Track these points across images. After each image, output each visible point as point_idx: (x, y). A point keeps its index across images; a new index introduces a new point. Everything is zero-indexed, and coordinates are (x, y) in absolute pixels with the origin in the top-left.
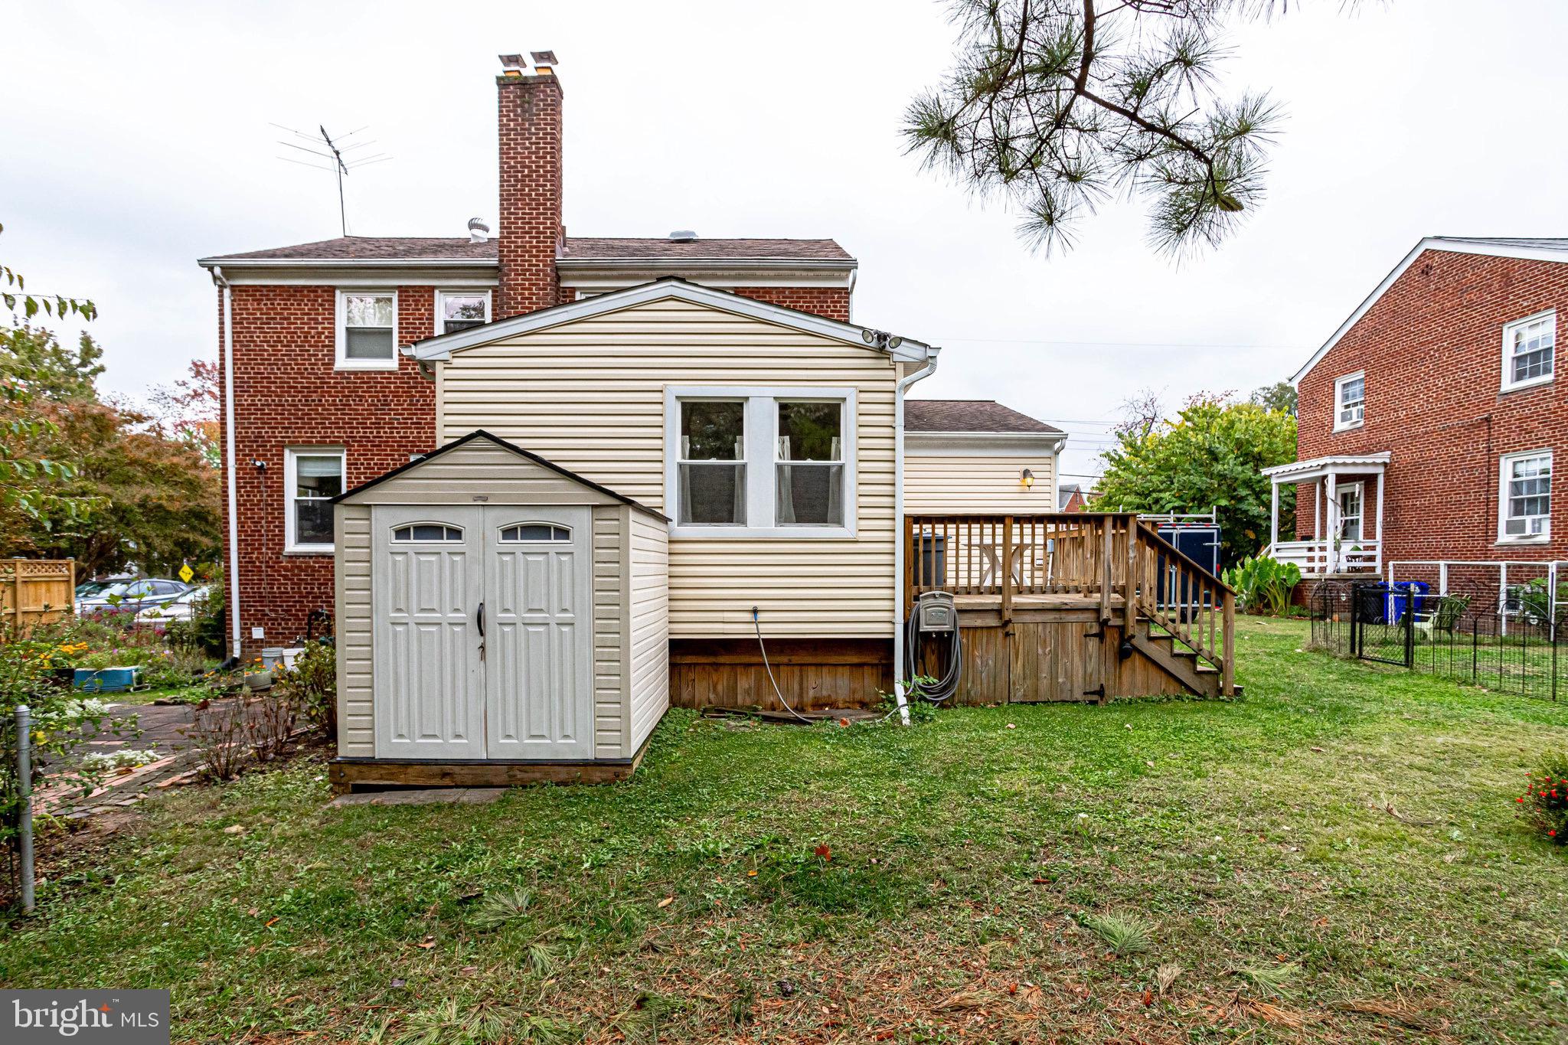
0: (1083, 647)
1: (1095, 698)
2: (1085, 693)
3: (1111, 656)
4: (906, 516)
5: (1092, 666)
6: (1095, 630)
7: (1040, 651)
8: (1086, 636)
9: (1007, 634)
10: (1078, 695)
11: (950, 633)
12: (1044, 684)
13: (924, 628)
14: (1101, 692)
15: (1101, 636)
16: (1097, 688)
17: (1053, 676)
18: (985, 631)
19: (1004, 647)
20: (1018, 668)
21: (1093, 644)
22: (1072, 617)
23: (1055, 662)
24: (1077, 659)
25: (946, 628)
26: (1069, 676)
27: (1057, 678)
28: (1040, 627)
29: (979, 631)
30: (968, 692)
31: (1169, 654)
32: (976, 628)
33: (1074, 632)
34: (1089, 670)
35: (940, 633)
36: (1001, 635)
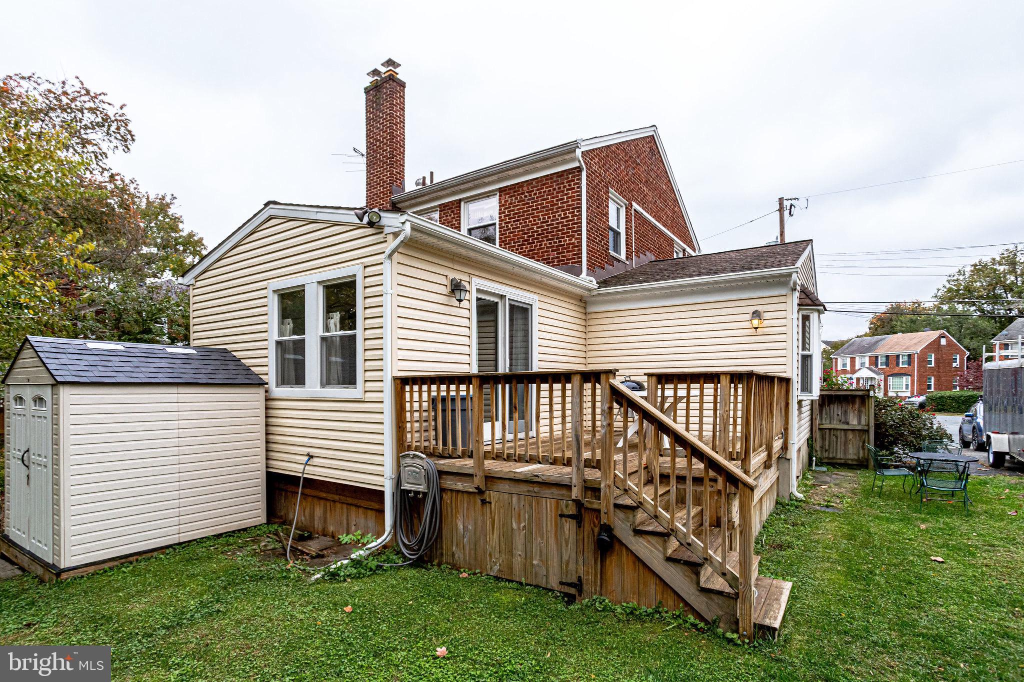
0: (559, 529)
1: (572, 591)
2: (561, 583)
3: (590, 547)
4: (395, 379)
5: (569, 552)
6: (572, 510)
7: (515, 526)
8: (562, 516)
9: (484, 502)
10: (554, 583)
11: (425, 494)
12: (518, 562)
13: (406, 486)
14: (579, 585)
15: (578, 518)
16: (574, 580)
17: (528, 556)
18: (465, 495)
19: (483, 515)
20: (494, 539)
21: (569, 526)
22: (547, 492)
23: (529, 540)
24: (552, 541)
25: (422, 488)
26: (545, 561)
27: (532, 559)
28: (515, 499)
29: (460, 495)
30: (453, 555)
31: (661, 556)
32: (458, 491)
33: (548, 506)
34: (565, 558)
35: (417, 493)
36: (479, 502)
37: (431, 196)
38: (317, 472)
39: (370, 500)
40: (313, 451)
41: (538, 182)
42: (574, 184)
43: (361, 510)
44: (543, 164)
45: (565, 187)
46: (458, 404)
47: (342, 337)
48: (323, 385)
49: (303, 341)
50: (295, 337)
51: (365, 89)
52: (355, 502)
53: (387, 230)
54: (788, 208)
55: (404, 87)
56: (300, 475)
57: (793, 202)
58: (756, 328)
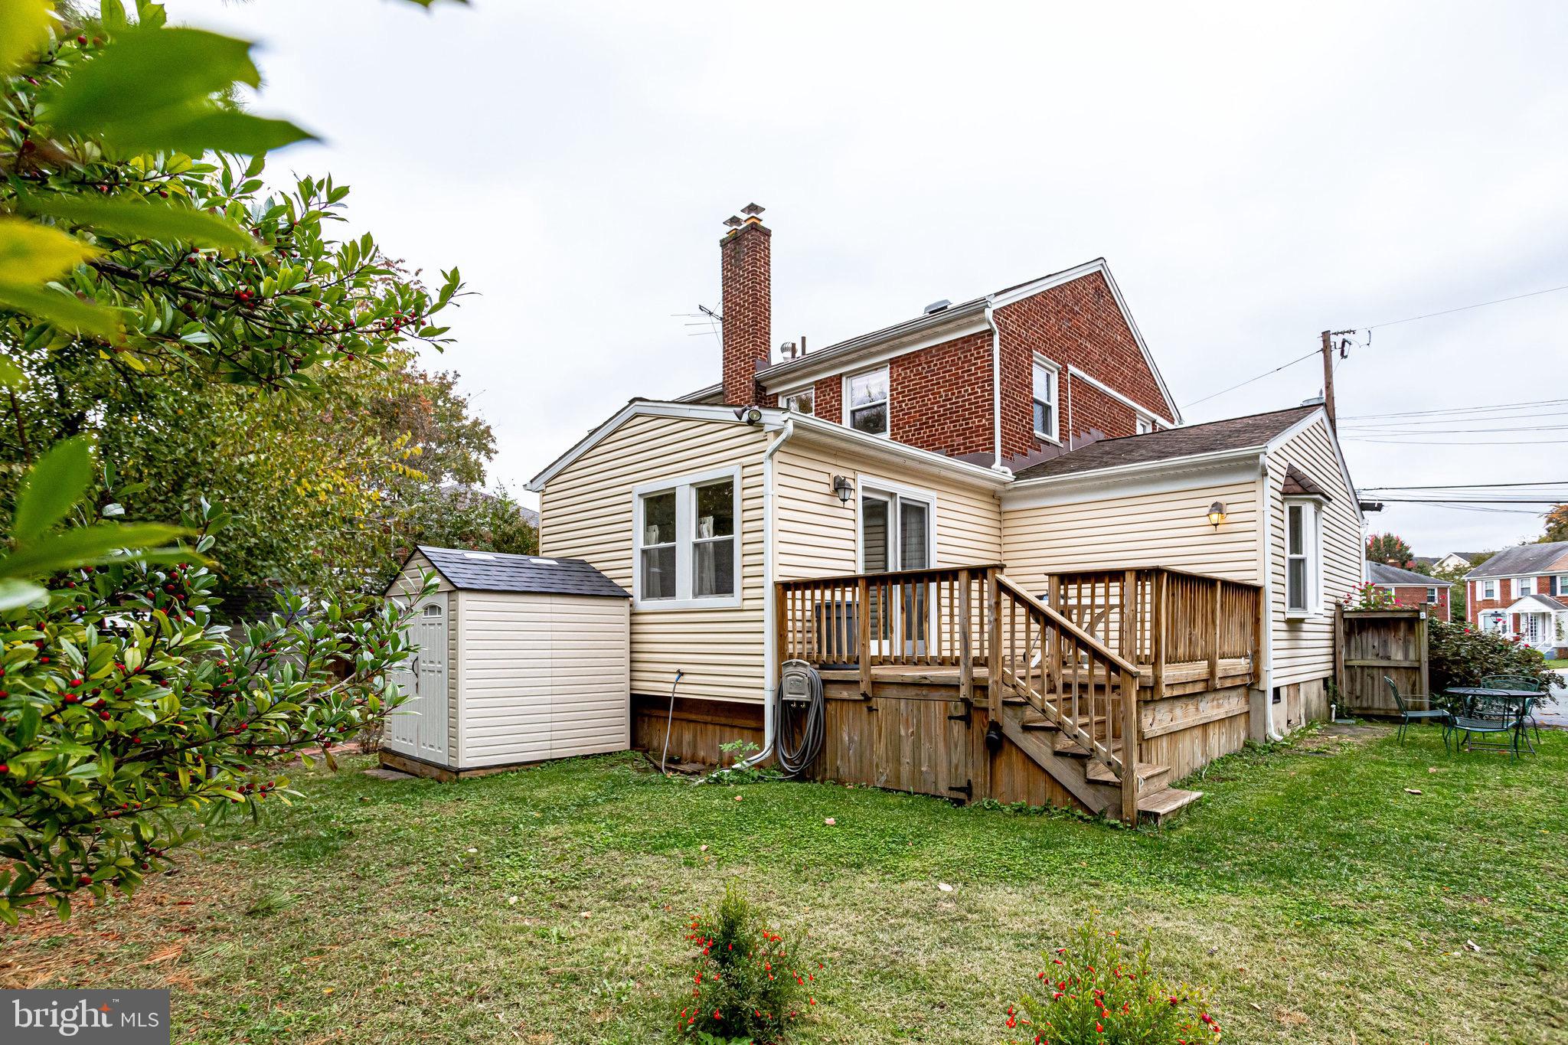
0: (947, 731)
1: (962, 796)
2: (951, 789)
3: (979, 747)
4: (776, 584)
5: (958, 756)
6: (961, 711)
7: (903, 733)
8: (951, 718)
9: (870, 710)
10: (943, 789)
11: (808, 704)
12: (905, 771)
13: (787, 697)
14: (968, 790)
15: (967, 719)
16: (964, 784)
17: (916, 763)
18: (851, 704)
19: (869, 723)
20: (881, 749)
21: (958, 728)
22: (936, 694)
23: (916, 747)
24: (941, 745)
25: (805, 698)
26: (934, 766)
27: (920, 765)
28: (903, 703)
29: (845, 704)
30: (838, 769)
31: (1049, 751)
32: (843, 700)
33: (937, 709)
34: (954, 761)
35: (799, 703)
36: (866, 709)
37: (805, 371)
38: (689, 690)
39: (746, 719)
40: (683, 668)
41: (939, 350)
42: (984, 352)
43: (736, 730)
44: (945, 327)
45: (972, 355)
46: (844, 609)
47: (715, 543)
48: (695, 595)
49: (673, 549)
50: (663, 545)
51: (722, 241)
52: (729, 721)
53: (767, 428)
54: (1339, 345)
55: (769, 235)
56: (670, 695)
57: (1347, 336)
58: (1216, 525)
